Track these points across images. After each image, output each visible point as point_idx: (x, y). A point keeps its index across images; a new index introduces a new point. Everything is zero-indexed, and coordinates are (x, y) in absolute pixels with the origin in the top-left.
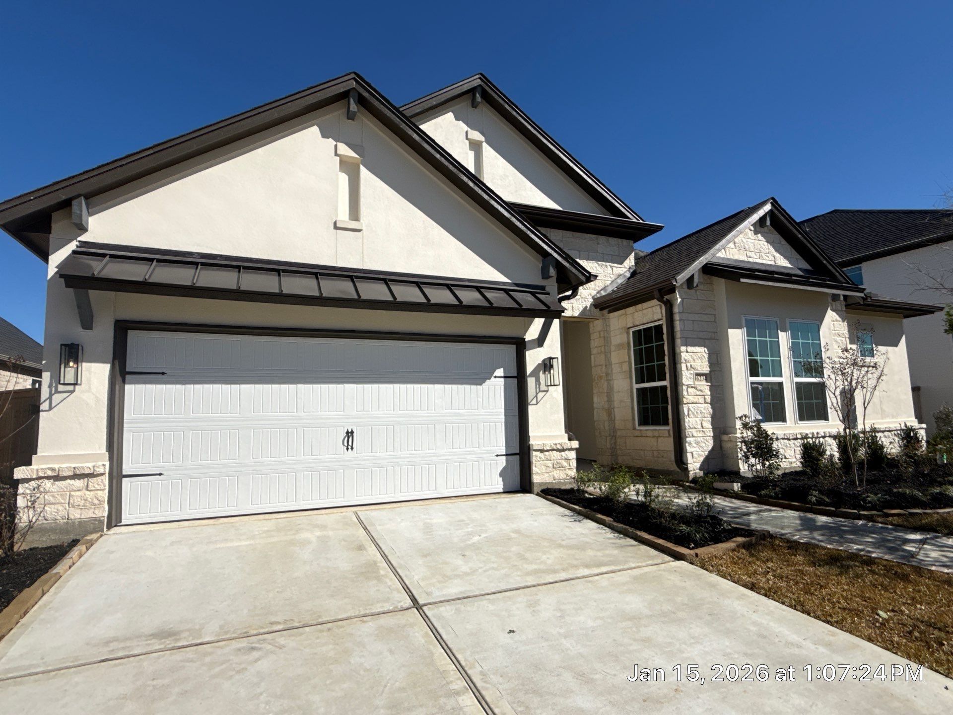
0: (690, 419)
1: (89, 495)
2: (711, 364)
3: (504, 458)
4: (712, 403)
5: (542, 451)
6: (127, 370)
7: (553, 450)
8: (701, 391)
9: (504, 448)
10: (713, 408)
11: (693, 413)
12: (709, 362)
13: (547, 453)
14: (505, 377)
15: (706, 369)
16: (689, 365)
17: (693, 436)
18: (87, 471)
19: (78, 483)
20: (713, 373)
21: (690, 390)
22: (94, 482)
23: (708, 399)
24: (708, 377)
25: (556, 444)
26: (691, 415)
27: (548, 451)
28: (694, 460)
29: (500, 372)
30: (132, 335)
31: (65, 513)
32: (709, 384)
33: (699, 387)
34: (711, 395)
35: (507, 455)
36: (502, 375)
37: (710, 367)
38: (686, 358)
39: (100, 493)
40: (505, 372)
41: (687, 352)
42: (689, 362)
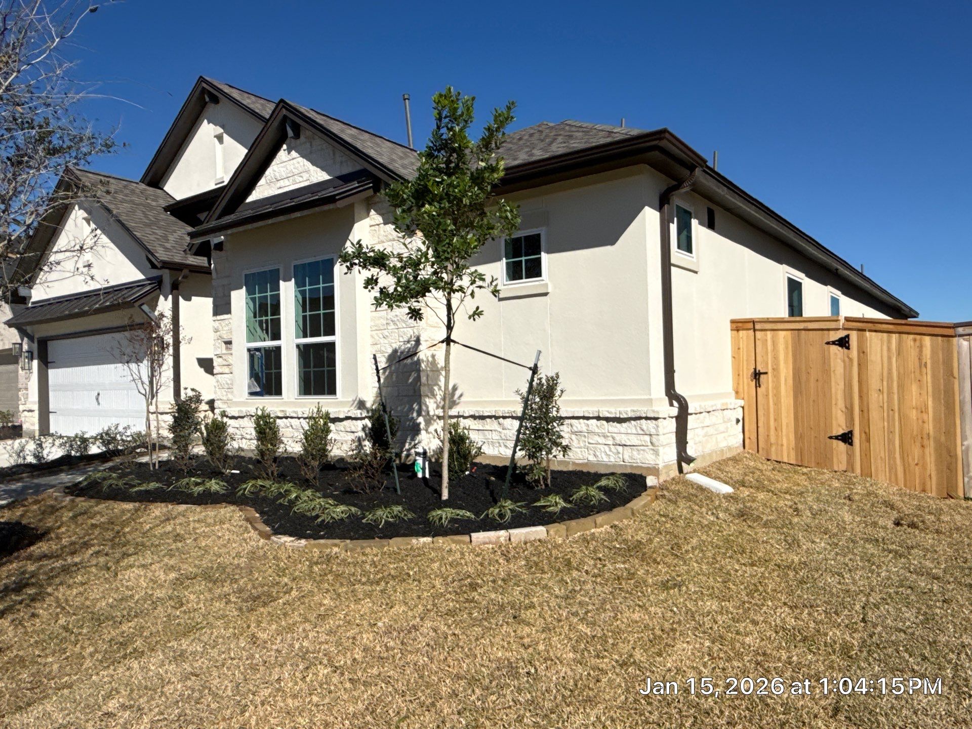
0: (218, 391)
8: (225, 360)
11: (220, 384)
16: (218, 334)
21: (218, 360)
33: (224, 357)
38: (216, 327)
41: (217, 320)
42: (218, 331)
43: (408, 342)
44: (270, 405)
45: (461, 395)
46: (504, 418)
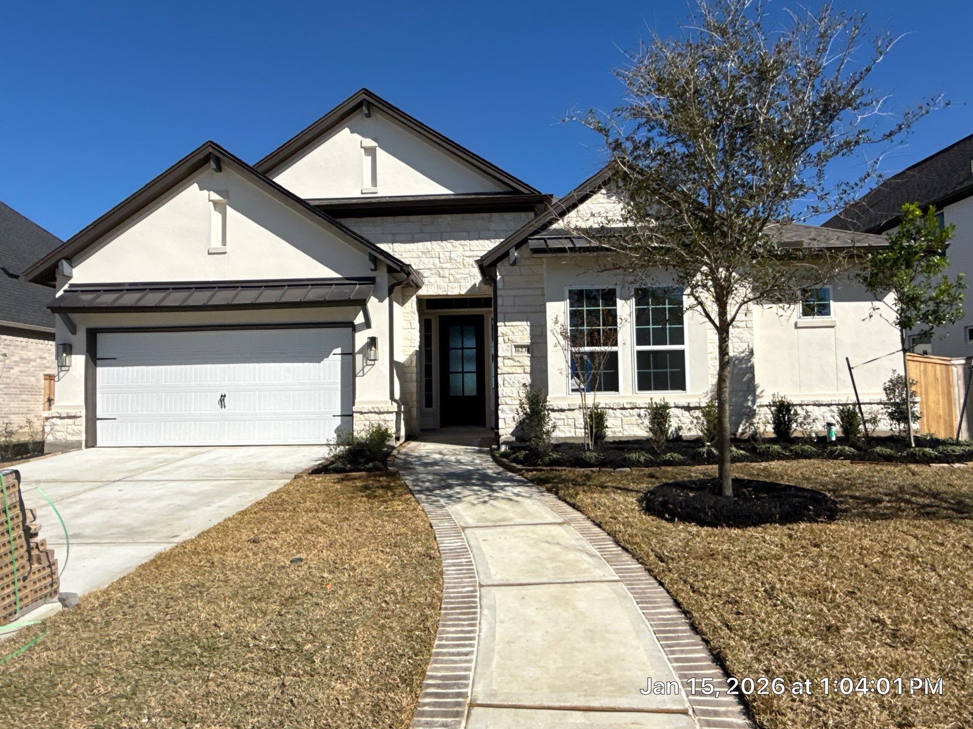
0: (505, 389)
1: (75, 428)
2: (532, 336)
3: (340, 418)
4: (531, 374)
5: (361, 413)
6: (98, 357)
7: (371, 412)
8: (518, 361)
9: (340, 410)
10: (531, 378)
11: (509, 383)
12: (531, 334)
13: (366, 415)
14: (342, 354)
15: (527, 341)
16: (506, 338)
17: (507, 404)
18: (73, 415)
19: (70, 421)
20: (534, 345)
21: (506, 361)
22: (77, 421)
23: (528, 370)
24: (529, 348)
25: (373, 408)
26: (507, 384)
27: (365, 413)
28: (507, 426)
29: (338, 350)
30: (100, 337)
31: (64, 436)
32: (530, 355)
33: (516, 359)
34: (531, 366)
35: (341, 416)
36: (340, 352)
37: (531, 339)
38: (504, 332)
39: (80, 427)
40: (342, 351)
41: (505, 326)
42: (507, 335)
43: (743, 352)
44: (603, 398)
45: (763, 391)
46: (807, 405)
